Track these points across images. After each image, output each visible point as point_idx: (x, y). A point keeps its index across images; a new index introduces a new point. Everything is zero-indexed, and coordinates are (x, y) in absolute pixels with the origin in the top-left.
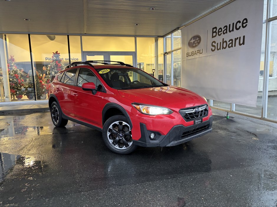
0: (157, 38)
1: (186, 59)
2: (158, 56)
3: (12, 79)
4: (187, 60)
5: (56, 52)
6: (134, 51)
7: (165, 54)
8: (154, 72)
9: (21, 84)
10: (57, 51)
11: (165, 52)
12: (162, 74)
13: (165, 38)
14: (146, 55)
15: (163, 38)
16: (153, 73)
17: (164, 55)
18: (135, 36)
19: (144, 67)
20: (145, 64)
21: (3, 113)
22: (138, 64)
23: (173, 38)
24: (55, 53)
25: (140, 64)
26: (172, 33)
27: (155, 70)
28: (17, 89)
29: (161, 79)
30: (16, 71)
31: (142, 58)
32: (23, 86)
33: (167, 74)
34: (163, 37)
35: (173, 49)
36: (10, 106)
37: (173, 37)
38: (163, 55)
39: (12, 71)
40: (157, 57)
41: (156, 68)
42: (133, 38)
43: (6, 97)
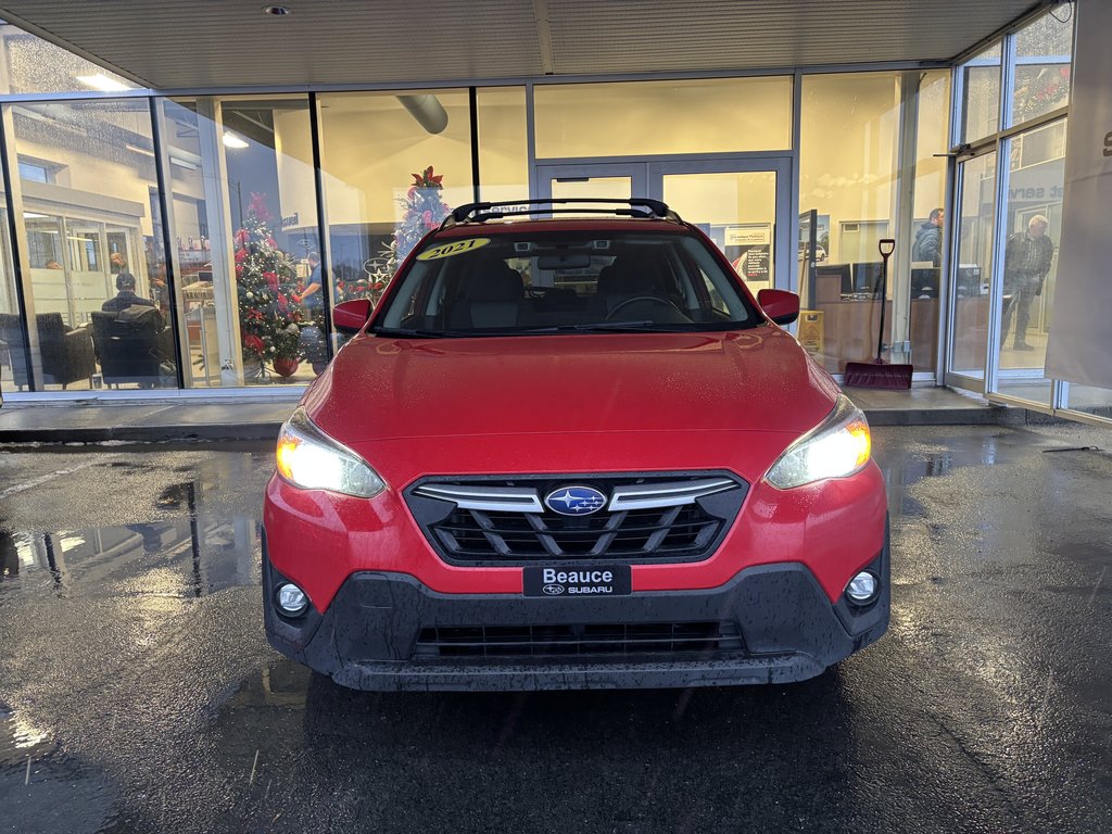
0: (914, 72)
1: (1099, 170)
2: (914, 169)
3: (255, 294)
4: (1103, 174)
5: (426, 173)
6: (786, 146)
7: (960, 154)
8: (886, 256)
9: (286, 313)
10: (431, 169)
11: (957, 143)
12: (930, 265)
13: (961, 70)
14: (841, 181)
15: (948, 72)
16: (881, 259)
17: (952, 160)
18: (796, 72)
19: (827, 238)
20: (834, 223)
21: (194, 436)
22: (804, 216)
23: (1012, 71)
24: (422, 176)
25: (814, 213)
26: (1009, 34)
27: (893, 241)
28: (272, 332)
29: (926, 292)
30: (268, 259)
31: (819, 193)
32: (295, 322)
33: (961, 266)
34: (949, 63)
35: (1010, 124)
36: (236, 404)
37: (1015, 60)
38: (946, 158)
39: (257, 260)
40: (906, 176)
41: (898, 234)
42: (784, 85)
43: (223, 368)
